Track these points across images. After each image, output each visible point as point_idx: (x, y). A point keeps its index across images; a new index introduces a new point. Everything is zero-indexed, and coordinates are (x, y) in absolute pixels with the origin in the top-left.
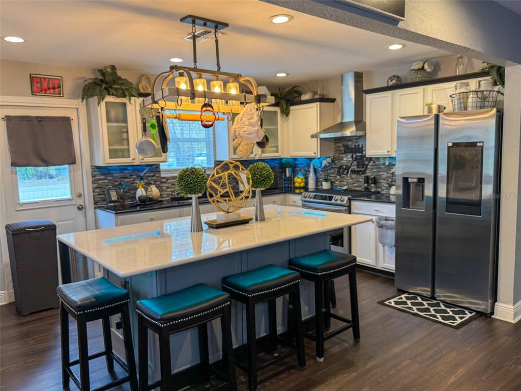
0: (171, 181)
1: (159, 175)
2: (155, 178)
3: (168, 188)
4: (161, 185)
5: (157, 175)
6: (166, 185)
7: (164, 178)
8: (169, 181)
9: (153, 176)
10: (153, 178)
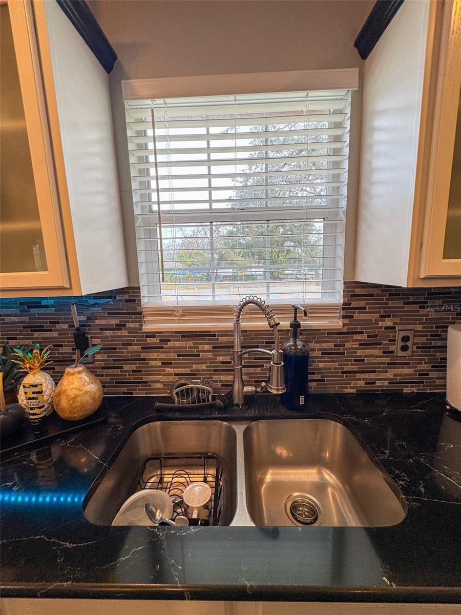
1: (137, 325)
3: (166, 363)
6: (163, 356)
8: (170, 344)
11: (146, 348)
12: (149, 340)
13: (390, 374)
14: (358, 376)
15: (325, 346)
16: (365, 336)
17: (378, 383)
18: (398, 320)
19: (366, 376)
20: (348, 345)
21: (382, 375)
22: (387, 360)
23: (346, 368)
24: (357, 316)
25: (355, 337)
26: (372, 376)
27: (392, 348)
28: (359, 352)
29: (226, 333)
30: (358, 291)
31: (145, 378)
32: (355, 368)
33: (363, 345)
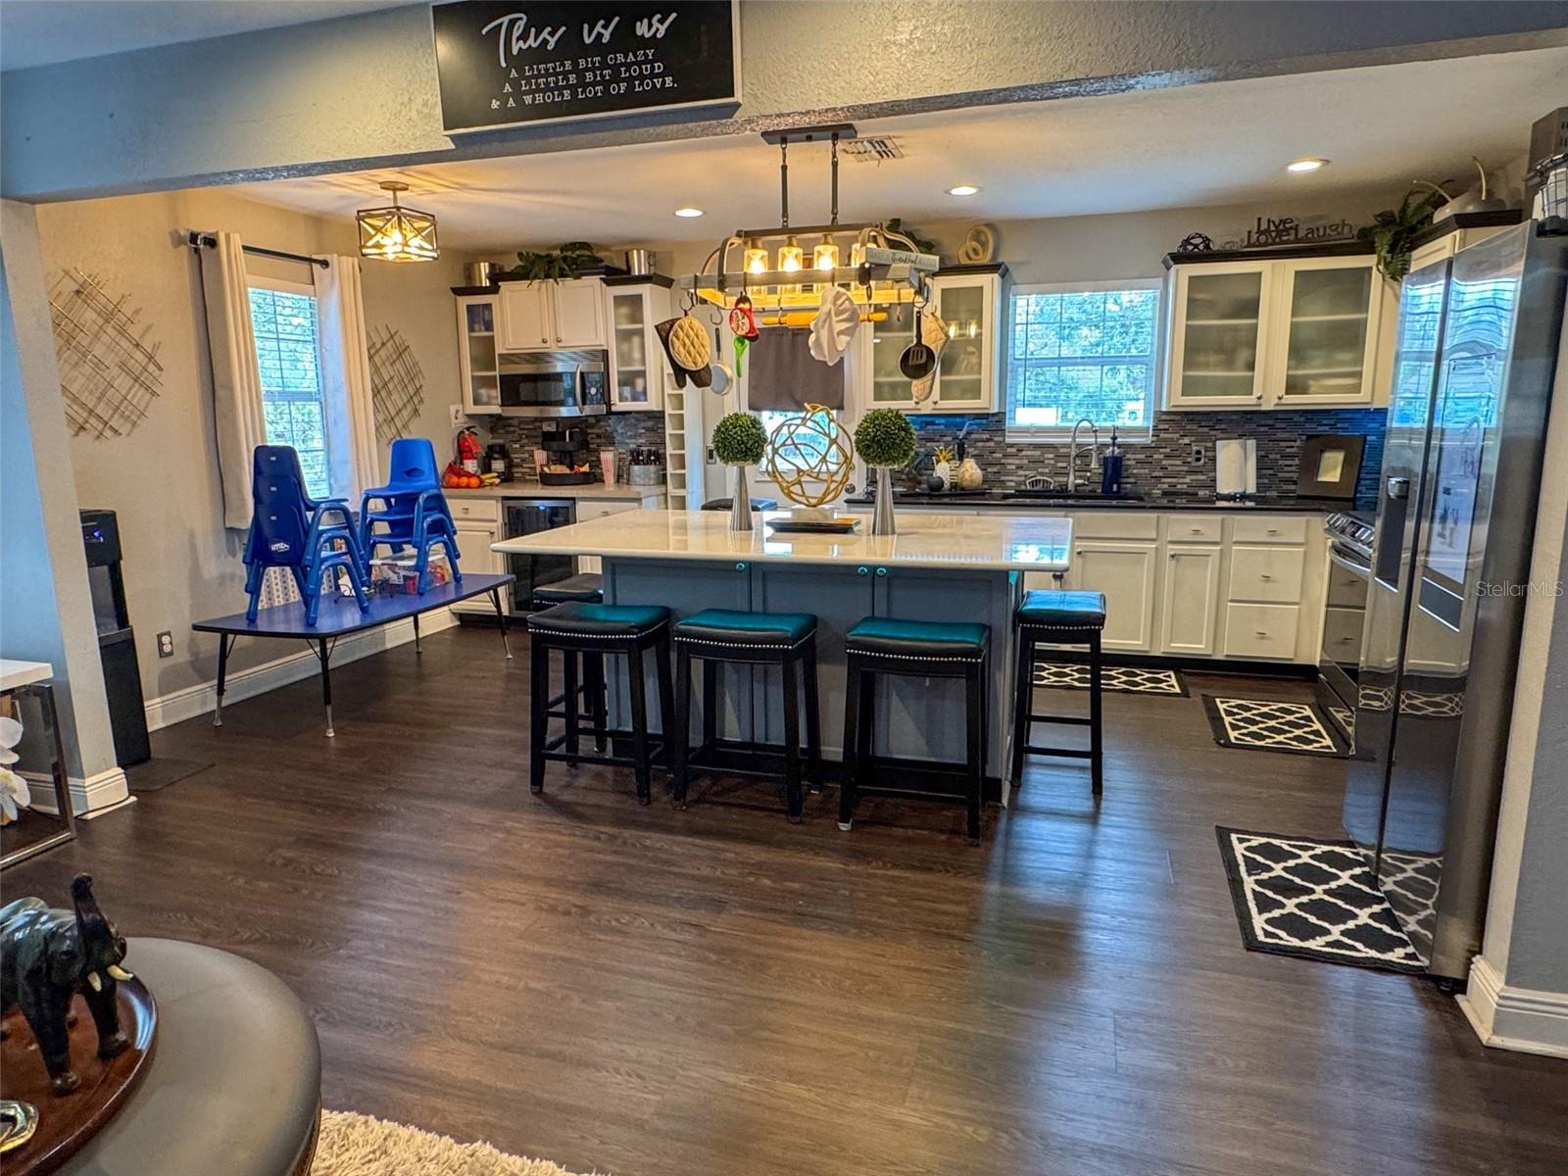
0: (1029, 453)
1: (1001, 439)
2: (992, 444)
3: (1019, 467)
4: (1003, 461)
5: (996, 439)
6: (1018, 462)
7: (1011, 446)
8: (1024, 453)
9: (988, 440)
10: (988, 444)
11: (1005, 456)
12: (1009, 450)
13: (1187, 480)
14: (1163, 480)
15: (1138, 456)
16: (1168, 450)
17: (1179, 486)
18: (1193, 439)
19: (1170, 480)
20: (1155, 456)
21: (1182, 480)
22: (1186, 468)
23: (1154, 474)
24: (1162, 435)
25: (1161, 450)
26: (1174, 480)
27: (1189, 460)
28: (1164, 462)
29: (1065, 446)
30: (1164, 417)
31: (1003, 478)
32: (1161, 474)
33: (1167, 456)
